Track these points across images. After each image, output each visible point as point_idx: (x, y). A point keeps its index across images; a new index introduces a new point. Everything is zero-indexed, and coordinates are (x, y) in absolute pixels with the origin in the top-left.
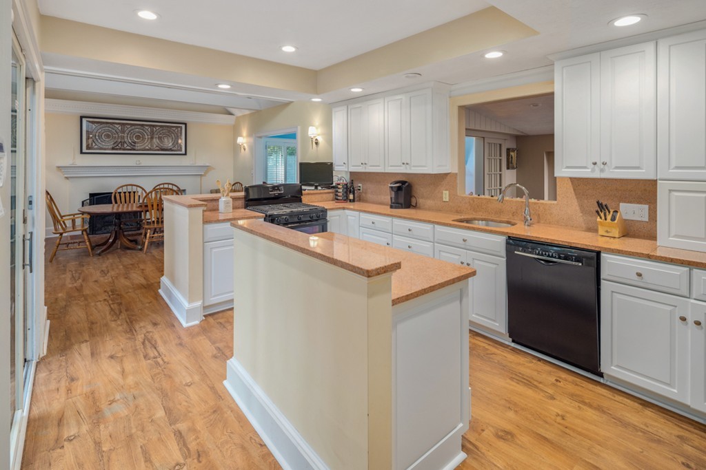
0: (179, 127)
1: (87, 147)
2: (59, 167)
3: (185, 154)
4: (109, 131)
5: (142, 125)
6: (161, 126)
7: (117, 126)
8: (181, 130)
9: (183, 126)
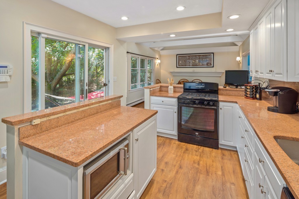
0: (210, 55)
1: (179, 65)
2: (171, 72)
3: (213, 67)
4: (185, 59)
5: (196, 56)
6: (203, 55)
7: (187, 57)
8: (211, 56)
9: (212, 54)
